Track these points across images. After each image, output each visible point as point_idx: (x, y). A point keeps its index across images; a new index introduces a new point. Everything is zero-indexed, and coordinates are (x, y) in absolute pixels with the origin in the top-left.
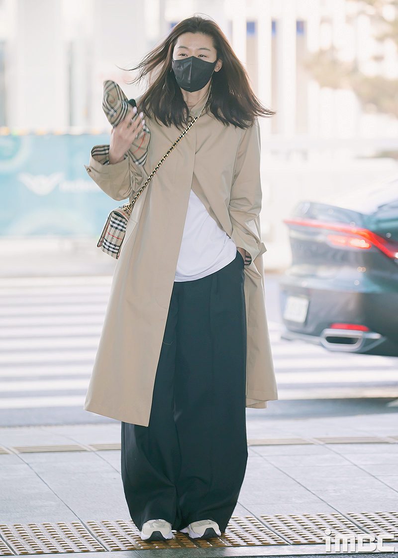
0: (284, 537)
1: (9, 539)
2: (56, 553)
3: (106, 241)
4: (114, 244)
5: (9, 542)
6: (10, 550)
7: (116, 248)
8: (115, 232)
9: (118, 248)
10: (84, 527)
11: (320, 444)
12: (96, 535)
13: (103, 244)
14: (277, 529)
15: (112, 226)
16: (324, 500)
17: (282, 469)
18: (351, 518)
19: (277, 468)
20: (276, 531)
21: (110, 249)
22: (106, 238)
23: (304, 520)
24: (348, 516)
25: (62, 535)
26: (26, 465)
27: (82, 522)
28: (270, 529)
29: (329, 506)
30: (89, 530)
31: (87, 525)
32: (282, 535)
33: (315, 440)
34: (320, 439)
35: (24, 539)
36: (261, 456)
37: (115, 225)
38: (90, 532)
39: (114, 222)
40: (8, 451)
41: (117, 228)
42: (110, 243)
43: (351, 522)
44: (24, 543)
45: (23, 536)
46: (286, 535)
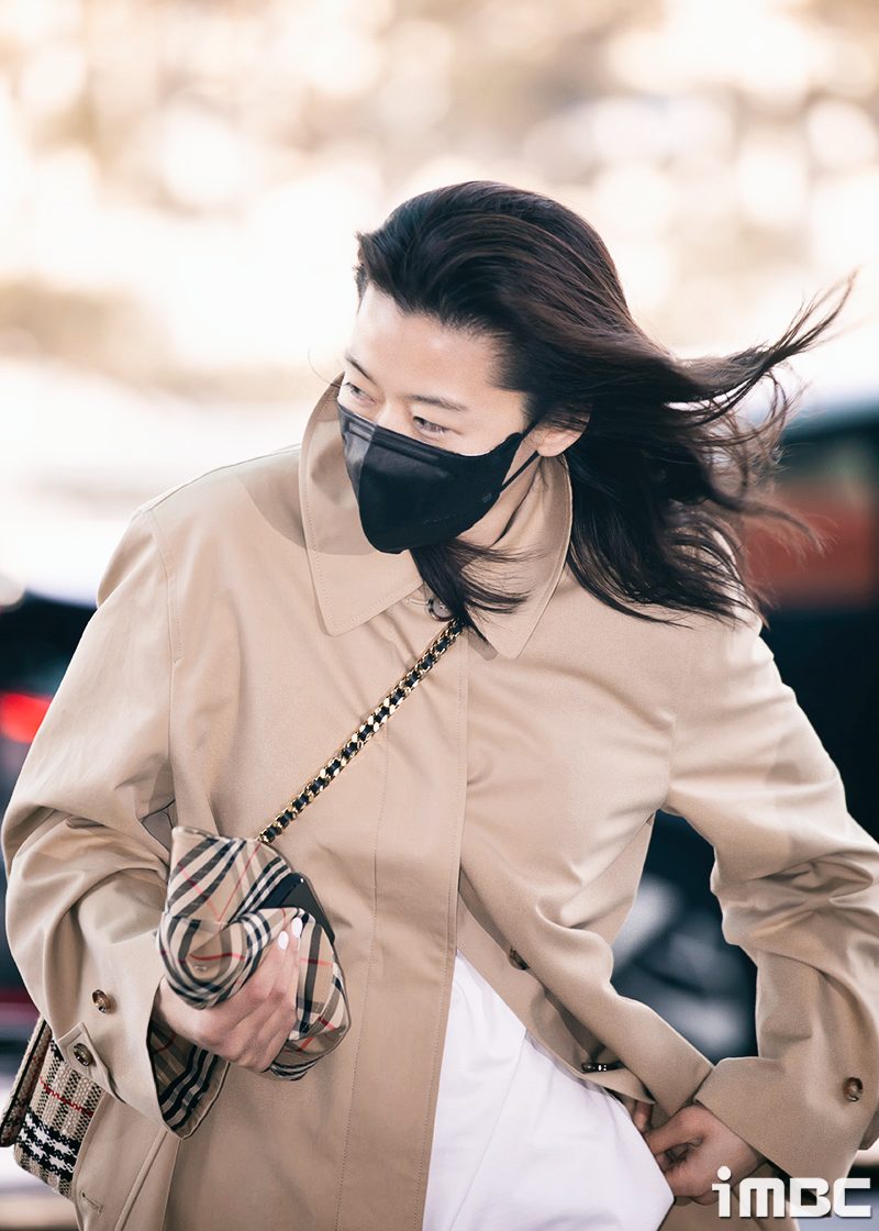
3: (36, 1120)
13: (24, 1136)
21: (54, 1160)
22: (34, 1105)
42: (54, 1135)
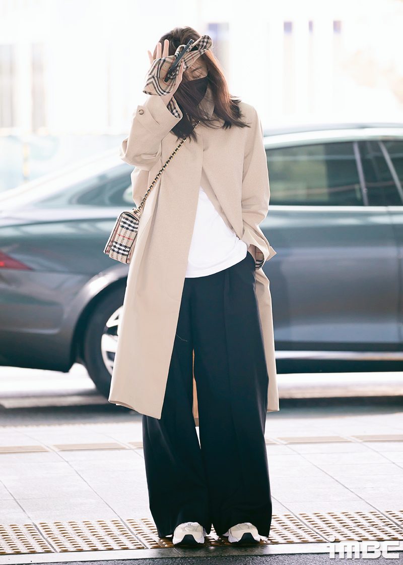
0: (323, 535)
1: (50, 537)
2: (96, 550)
3: (116, 243)
4: (125, 245)
5: (49, 539)
6: (50, 547)
7: (127, 249)
8: (126, 232)
9: (128, 250)
10: (123, 525)
11: (358, 442)
12: (135, 532)
13: (113, 248)
14: (315, 527)
15: (123, 227)
16: (362, 498)
17: (319, 467)
18: (390, 516)
19: (314, 465)
20: (315, 529)
21: (120, 251)
22: (115, 240)
23: (343, 517)
24: (387, 514)
25: (102, 533)
26: (66, 464)
27: (121, 520)
28: (308, 527)
29: (367, 504)
30: (128, 528)
31: (127, 523)
32: (320, 533)
33: (353, 438)
34: (358, 437)
35: (64, 536)
36: (299, 454)
37: (126, 226)
38: (130, 530)
39: (125, 223)
40: (48, 449)
41: (127, 229)
42: (121, 245)
43: (390, 519)
44: (64, 540)
45: (64, 533)
46: (325, 533)
